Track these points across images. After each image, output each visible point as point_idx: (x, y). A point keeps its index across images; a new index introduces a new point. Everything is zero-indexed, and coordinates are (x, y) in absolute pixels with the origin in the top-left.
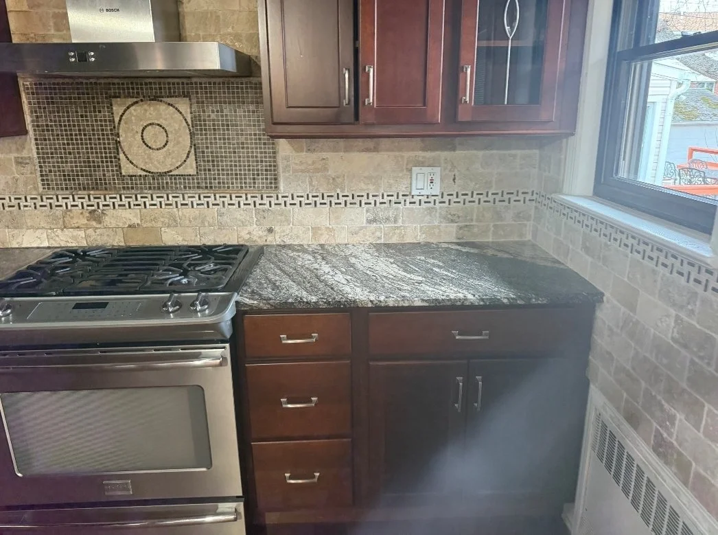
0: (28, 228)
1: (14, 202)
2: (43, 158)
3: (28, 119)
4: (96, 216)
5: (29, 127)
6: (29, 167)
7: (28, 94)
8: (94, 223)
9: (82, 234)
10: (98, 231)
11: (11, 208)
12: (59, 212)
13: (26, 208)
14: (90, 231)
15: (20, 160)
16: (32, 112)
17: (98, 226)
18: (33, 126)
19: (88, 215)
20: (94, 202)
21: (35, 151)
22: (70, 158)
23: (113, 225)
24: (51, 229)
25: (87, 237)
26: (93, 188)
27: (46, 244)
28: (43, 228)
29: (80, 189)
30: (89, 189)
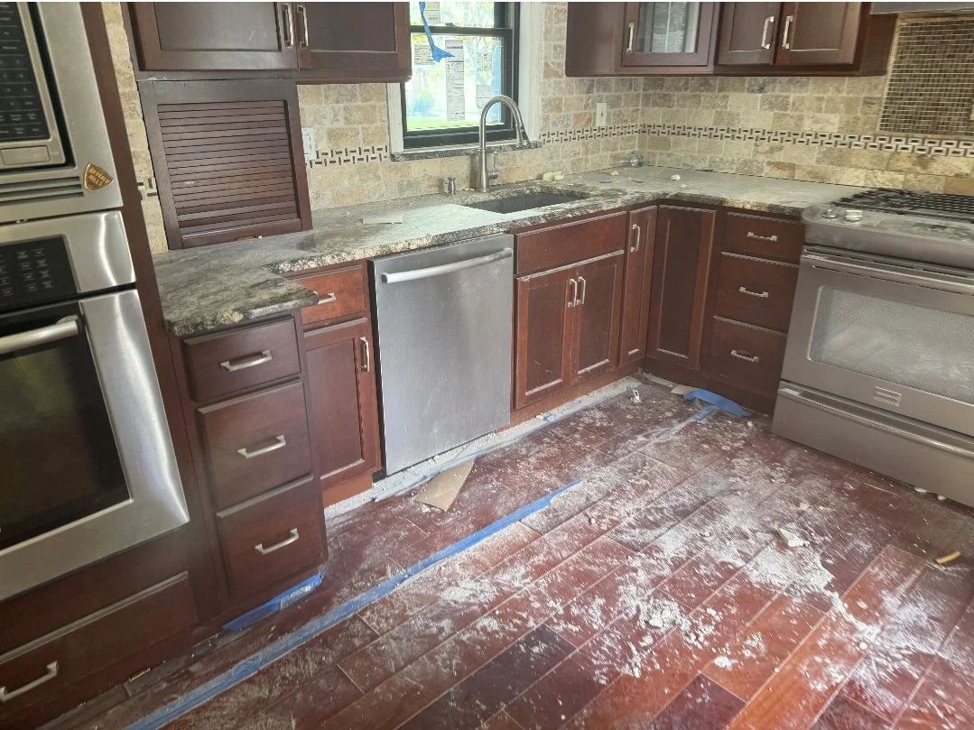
0: (851, 167)
1: (848, 140)
2: (891, 100)
3: (892, 59)
4: (923, 161)
5: (890, 68)
6: (875, 108)
7: (901, 34)
8: (918, 168)
9: (901, 177)
10: (920, 177)
11: (843, 147)
12: (886, 153)
13: (856, 147)
14: (911, 176)
15: (868, 100)
16: (897, 53)
17: (922, 172)
18: (895, 67)
19: (915, 159)
20: (927, 145)
21: (886, 91)
22: (920, 100)
23: (939, 172)
24: (872, 170)
25: (907, 181)
26: (931, 133)
27: (862, 184)
28: (865, 168)
29: (917, 132)
30: (926, 132)
